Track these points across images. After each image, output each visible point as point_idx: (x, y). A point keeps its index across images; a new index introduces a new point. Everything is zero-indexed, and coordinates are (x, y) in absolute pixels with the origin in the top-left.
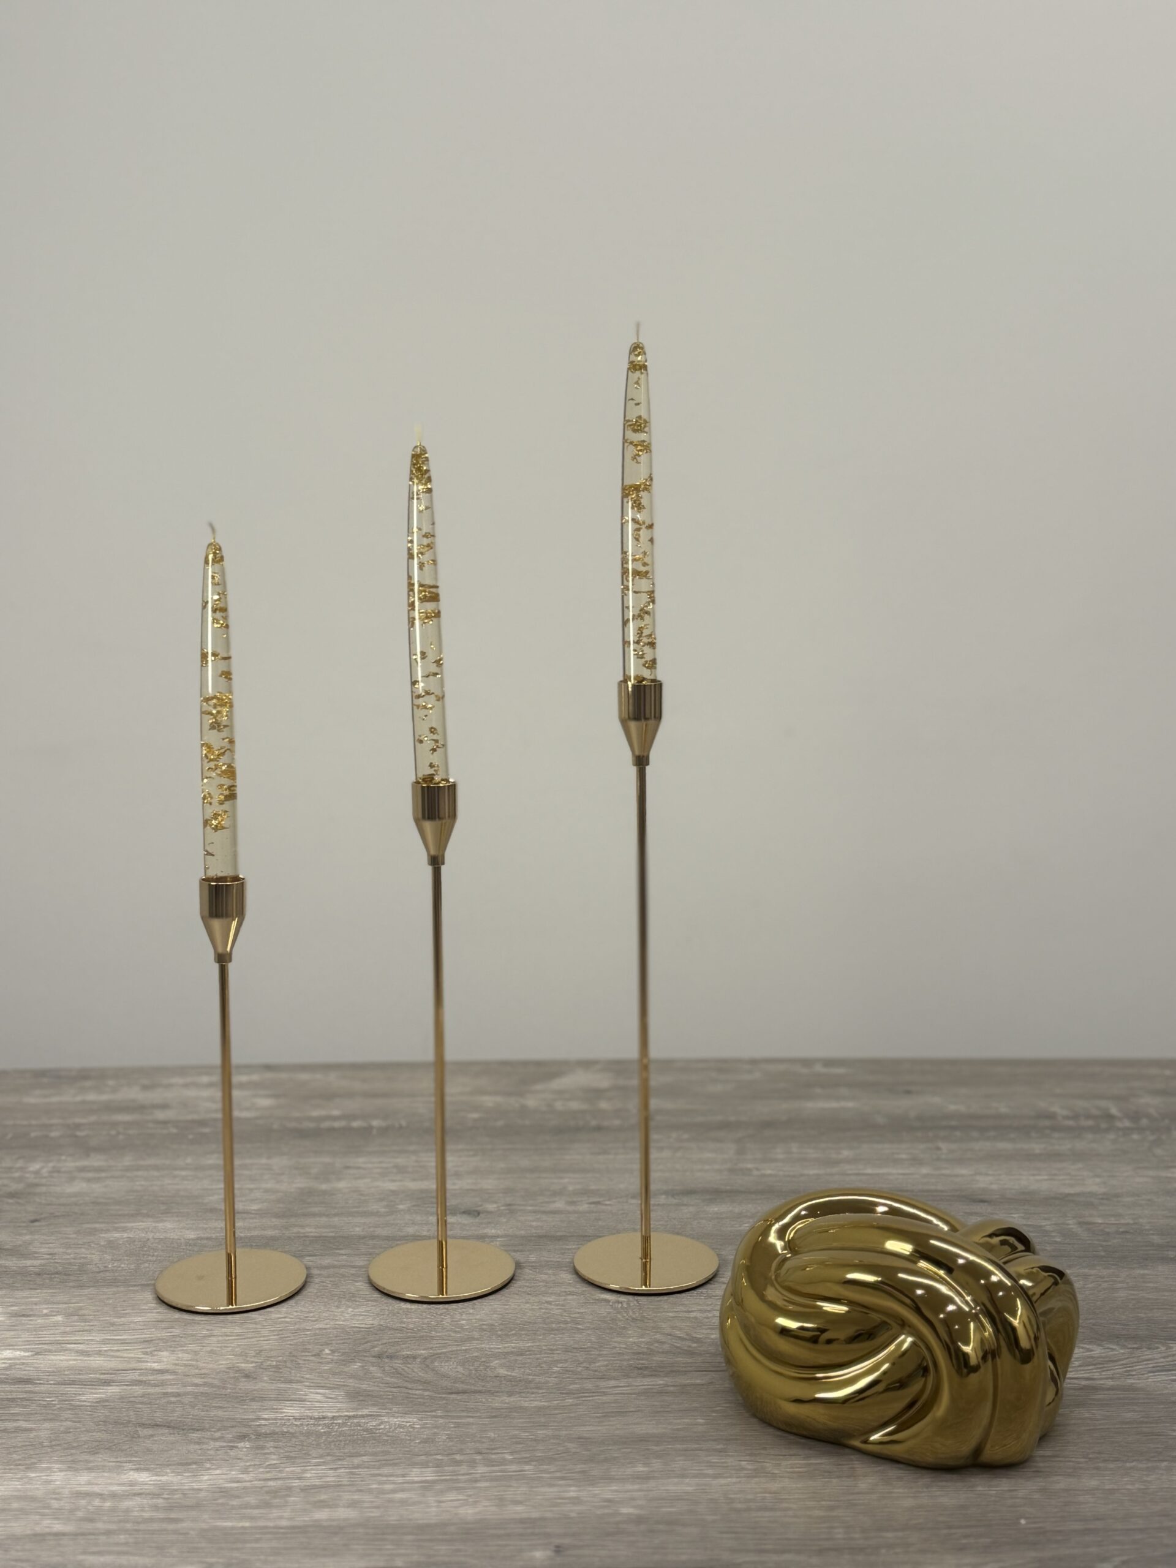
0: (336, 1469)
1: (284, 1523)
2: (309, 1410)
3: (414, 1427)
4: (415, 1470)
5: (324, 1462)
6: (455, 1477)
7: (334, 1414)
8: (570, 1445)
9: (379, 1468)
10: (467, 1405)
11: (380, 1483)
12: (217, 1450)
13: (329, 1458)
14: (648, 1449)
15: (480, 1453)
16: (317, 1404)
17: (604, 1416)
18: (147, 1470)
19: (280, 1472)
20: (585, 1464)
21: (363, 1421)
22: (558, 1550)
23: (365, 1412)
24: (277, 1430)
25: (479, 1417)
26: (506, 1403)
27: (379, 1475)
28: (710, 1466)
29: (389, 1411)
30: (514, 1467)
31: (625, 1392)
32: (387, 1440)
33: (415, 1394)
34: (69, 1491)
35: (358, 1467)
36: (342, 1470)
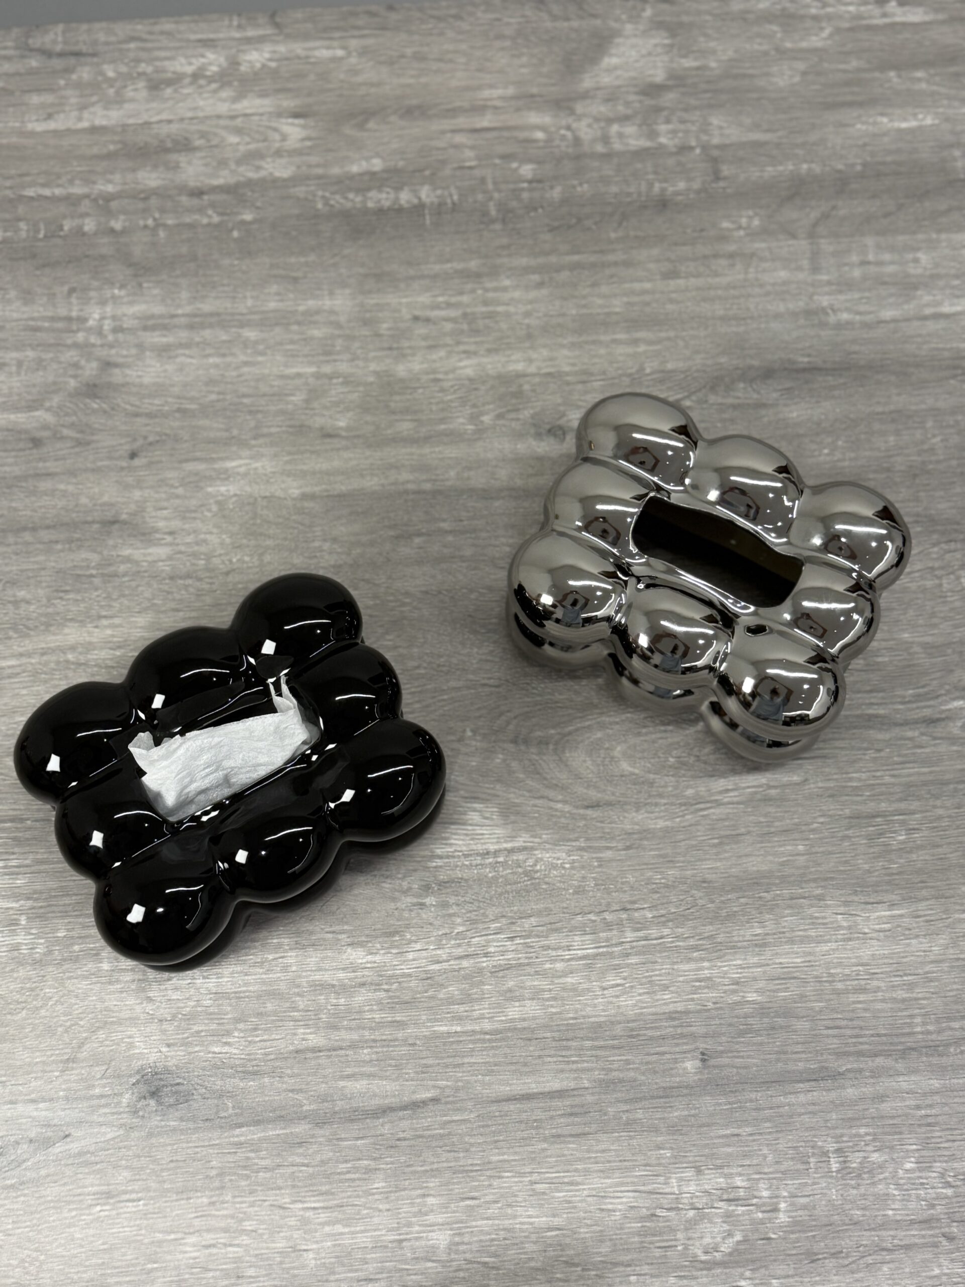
1: (487, 1026)
2: (472, 839)
3: (564, 868)
4: (576, 938)
5: (500, 928)
6: (609, 950)
8: (697, 894)
10: (603, 828)
11: (553, 961)
12: (411, 910)
13: (504, 920)
15: (625, 909)
17: (721, 843)
18: (361, 944)
19: (469, 944)
20: (711, 924)
21: (521, 857)
22: (704, 1057)
23: (519, 843)
26: (637, 824)
27: (548, 948)
28: (813, 923)
30: (654, 932)
31: (735, 799)
33: (556, 810)
34: (308, 982)
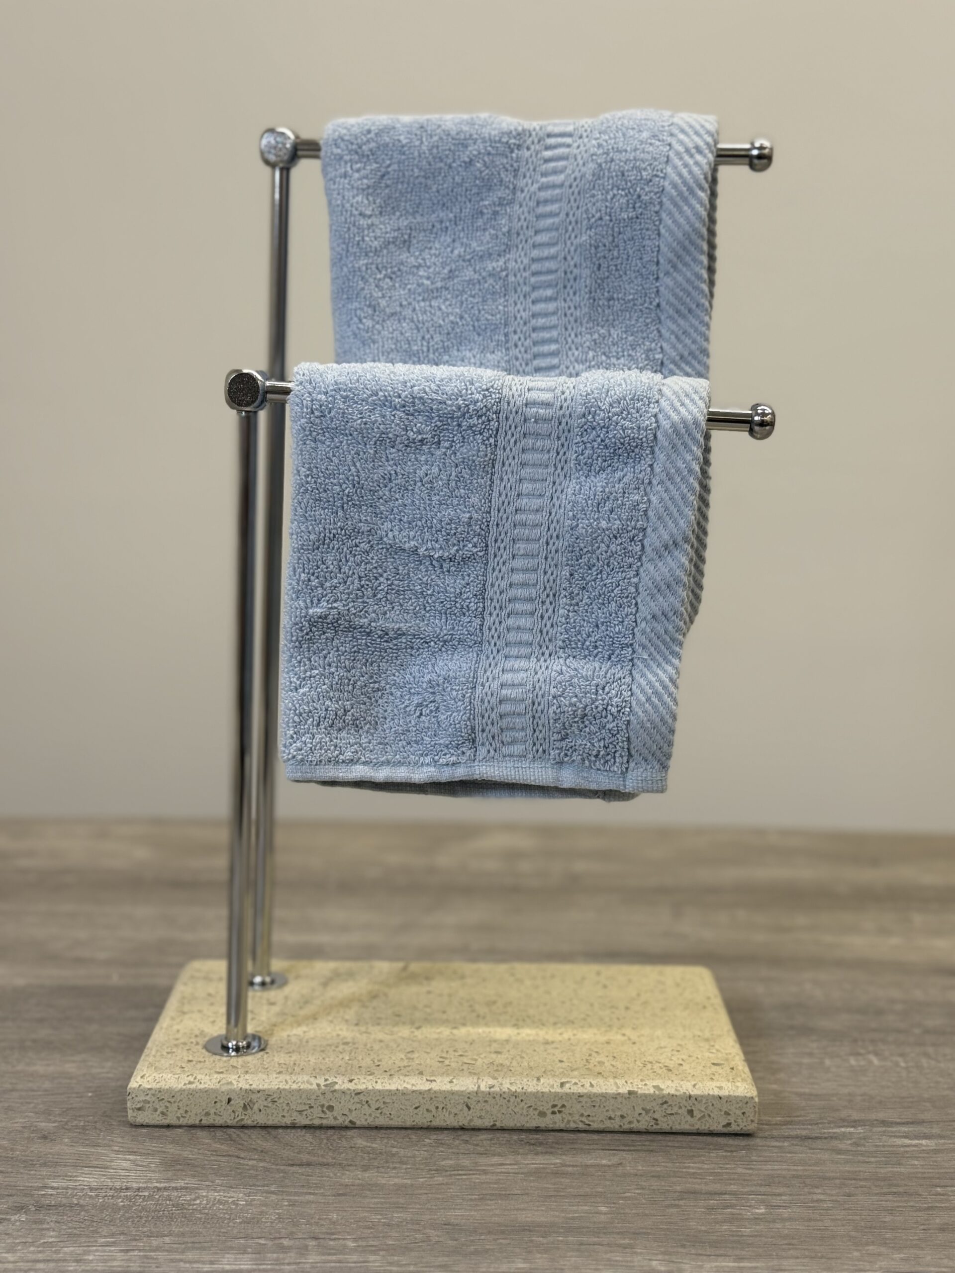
0: (128, 1251)
7: (141, 1185)
9: (183, 1252)
14: (532, 1241)
16: (123, 1173)
24: (64, 1201)
25: (323, 1195)
29: (210, 1184)
32: (201, 1218)
35: (157, 1249)
36: (136, 1253)
